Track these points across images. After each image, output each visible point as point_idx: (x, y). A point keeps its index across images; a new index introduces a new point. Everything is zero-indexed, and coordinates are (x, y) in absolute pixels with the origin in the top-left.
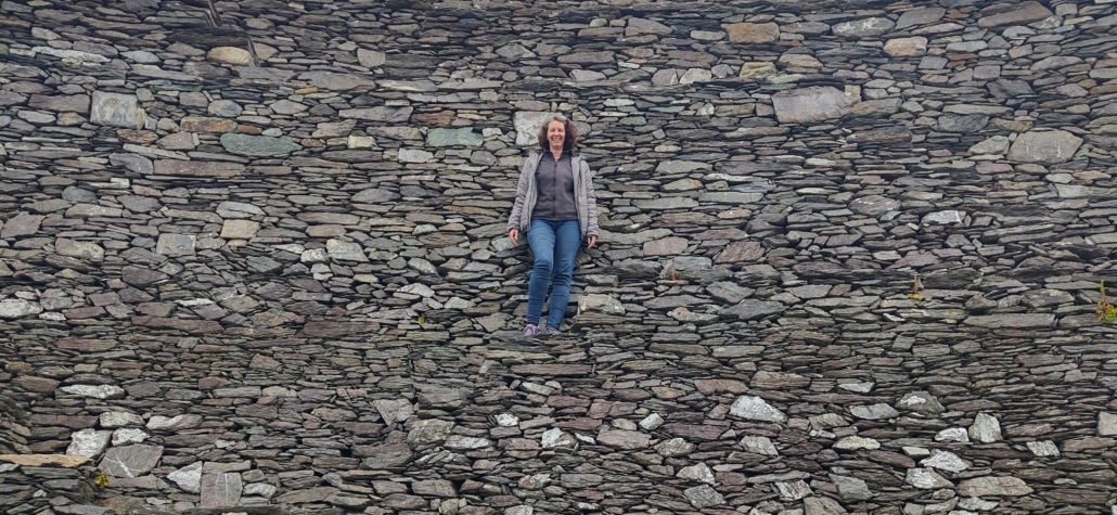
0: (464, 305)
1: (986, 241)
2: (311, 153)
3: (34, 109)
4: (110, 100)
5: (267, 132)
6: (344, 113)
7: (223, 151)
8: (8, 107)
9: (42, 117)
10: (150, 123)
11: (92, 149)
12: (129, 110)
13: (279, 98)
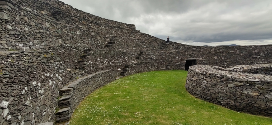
2: (63, 33)
3: (42, 24)
4: (47, 24)
5: (59, 30)
6: (65, 28)
7: (57, 32)
8: (40, 24)
9: (43, 26)
10: (51, 27)
11: (47, 31)
12: (49, 25)
13: (59, 25)
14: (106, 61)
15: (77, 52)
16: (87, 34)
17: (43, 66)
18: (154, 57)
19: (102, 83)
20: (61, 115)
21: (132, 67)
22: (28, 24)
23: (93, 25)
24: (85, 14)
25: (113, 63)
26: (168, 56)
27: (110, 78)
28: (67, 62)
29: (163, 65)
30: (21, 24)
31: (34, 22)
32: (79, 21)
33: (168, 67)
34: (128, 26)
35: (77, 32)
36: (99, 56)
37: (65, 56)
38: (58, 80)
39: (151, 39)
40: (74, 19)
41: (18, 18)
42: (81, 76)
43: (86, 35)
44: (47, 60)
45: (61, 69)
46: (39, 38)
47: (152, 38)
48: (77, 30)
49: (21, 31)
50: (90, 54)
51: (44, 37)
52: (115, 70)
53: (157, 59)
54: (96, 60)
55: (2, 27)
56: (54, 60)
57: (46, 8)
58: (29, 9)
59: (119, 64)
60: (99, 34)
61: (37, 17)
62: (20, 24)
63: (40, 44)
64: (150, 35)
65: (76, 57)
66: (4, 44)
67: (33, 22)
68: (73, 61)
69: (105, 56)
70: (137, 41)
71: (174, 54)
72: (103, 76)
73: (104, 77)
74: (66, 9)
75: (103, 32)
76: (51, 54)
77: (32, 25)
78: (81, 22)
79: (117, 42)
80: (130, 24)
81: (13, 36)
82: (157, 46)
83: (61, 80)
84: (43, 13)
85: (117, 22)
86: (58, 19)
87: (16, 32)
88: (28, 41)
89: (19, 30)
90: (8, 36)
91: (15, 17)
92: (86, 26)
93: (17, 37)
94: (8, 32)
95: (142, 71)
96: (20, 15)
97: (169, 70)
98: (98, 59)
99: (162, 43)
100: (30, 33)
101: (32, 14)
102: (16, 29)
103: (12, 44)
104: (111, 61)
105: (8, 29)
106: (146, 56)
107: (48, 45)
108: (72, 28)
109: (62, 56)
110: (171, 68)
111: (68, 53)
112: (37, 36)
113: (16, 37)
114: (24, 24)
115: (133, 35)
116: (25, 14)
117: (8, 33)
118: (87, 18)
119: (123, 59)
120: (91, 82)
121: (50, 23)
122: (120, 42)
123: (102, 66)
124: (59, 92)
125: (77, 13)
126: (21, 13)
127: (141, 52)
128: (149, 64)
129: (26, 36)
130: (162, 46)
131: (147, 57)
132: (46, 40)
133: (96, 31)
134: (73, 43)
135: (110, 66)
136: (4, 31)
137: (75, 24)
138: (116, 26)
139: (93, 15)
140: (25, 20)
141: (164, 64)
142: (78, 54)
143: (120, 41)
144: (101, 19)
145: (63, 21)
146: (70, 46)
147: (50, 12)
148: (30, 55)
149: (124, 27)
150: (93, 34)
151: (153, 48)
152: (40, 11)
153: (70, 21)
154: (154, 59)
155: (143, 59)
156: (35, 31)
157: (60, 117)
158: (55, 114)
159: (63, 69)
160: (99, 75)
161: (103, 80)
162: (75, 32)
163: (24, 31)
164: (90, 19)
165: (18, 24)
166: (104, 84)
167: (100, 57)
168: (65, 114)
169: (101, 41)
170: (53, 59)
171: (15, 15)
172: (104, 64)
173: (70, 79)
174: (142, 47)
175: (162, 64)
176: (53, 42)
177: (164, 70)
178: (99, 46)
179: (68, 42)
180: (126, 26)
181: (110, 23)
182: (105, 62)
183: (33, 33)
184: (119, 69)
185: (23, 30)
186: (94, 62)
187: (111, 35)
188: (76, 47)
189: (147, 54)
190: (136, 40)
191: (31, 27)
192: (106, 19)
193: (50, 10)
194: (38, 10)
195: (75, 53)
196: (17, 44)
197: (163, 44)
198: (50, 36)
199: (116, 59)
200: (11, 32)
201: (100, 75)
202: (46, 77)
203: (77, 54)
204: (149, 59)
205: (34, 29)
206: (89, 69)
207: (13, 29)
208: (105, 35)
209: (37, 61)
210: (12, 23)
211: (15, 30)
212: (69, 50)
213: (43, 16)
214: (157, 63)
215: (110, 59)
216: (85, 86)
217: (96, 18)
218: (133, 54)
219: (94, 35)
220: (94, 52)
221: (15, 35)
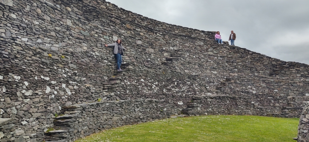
0: (110, 64)
1: (152, 63)
2: (91, 36)
3: (61, 21)
4: (69, 21)
5: (86, 31)
6: (94, 30)
7: (81, 33)
8: (58, 20)
9: (62, 23)
10: (73, 26)
11: (67, 30)
12: (71, 23)
13: (87, 25)
14: (156, 85)
15: (110, 65)
16: (129, 41)
17: (41, 66)
18: (253, 90)
19: (141, 118)
20: (52, 136)
21: (204, 102)
22: (39, 17)
23: (143, 30)
24: (134, 17)
25: (169, 90)
26: (285, 90)
27: (159, 112)
28: (91, 77)
29: (275, 107)
30: (31, 15)
31: (50, 17)
32: (121, 24)
33: (284, 110)
34: (206, 34)
35: (114, 37)
36: (144, 76)
37: (89, 68)
38: (63, 92)
39: (249, 57)
40: (114, 20)
41: (28, 8)
42: (106, 99)
43: (128, 44)
44: (52, 61)
45: (72, 80)
46: (52, 36)
47: (252, 55)
48: (114, 34)
49: (29, 24)
50: (129, 70)
51: (61, 37)
52: (172, 102)
53: (261, 94)
54: (138, 80)
55: (4, 14)
56: (65, 65)
57: (77, 6)
58: (50, 3)
59: (180, 94)
60: (151, 45)
61: (54, 11)
62: (29, 16)
63: (53, 44)
64: (247, 50)
65: (106, 73)
66: (2, 33)
67: (48, 16)
68: (101, 78)
69: (156, 77)
70: (221, 59)
71: (300, 87)
72: (145, 106)
73: (147, 108)
74: (106, 9)
75: (159, 42)
76: (60, 56)
77: (45, 20)
78: (125, 25)
79: (182, 59)
80: (211, 32)
81: (17, 27)
82: (262, 70)
83: (69, 94)
84: (69, 9)
85: (187, 28)
86: (89, 19)
87: (22, 23)
88: (36, 37)
89: (27, 21)
90: (9, 25)
91: (24, 6)
92: (131, 31)
93: (22, 29)
94: (10, 20)
95: (226, 112)
96: (32, 6)
97: (287, 117)
98: (142, 80)
99: (273, 66)
100: (41, 28)
101: (48, 7)
102: (23, 20)
103: (12, 35)
104: (165, 86)
105: (11, 18)
106: (237, 87)
107: (64, 48)
108: (106, 31)
109: (83, 67)
110: (290, 114)
111: (94, 65)
112: (50, 33)
113: (20, 29)
114: (34, 17)
115: (214, 49)
116: (38, 6)
117: (10, 22)
118: (138, 22)
119: (190, 87)
120: (120, 110)
121: (73, 21)
122: (188, 59)
123: (147, 92)
124: (62, 109)
125: (122, 14)
126: (33, 3)
127: (228, 80)
128: (241, 101)
129: (34, 31)
130: (274, 71)
131: (238, 89)
132: (64, 42)
133: (148, 40)
134: (105, 52)
135: (164, 94)
136: (6, 18)
137: (113, 28)
138: (184, 34)
139: (147, 18)
140: (37, 13)
141: (277, 105)
142: (110, 69)
143: (186, 58)
144: (159, 24)
145: (96, 22)
146: (99, 55)
147: (82, 10)
148: (24, 47)
149: (199, 36)
150: (139, 42)
151: (253, 72)
152: (65, 7)
153: (106, 22)
154: (253, 94)
155: (231, 91)
156: (49, 27)
157: (50, 139)
158: (45, 134)
159: (76, 81)
160: (137, 103)
161: (144, 113)
162: (110, 37)
163: (33, 24)
164: (141, 24)
165: (26, 15)
166: (145, 120)
167: (146, 76)
168: (57, 136)
169: (154, 55)
170: (62, 63)
171: (25, 4)
172: (151, 89)
173: (87, 98)
174: (230, 70)
175: (272, 105)
176: (74, 46)
177: (277, 116)
178: (148, 61)
179: (97, 49)
180: (202, 34)
181: (174, 30)
182: (154, 86)
183: (45, 29)
184: (180, 103)
185: (31, 23)
186: (134, 83)
187: (173, 47)
188: (109, 58)
189: (240, 84)
190: (219, 58)
191: (44, 21)
192: (168, 24)
193: (82, 8)
194: (62, 5)
195: (105, 66)
196: (20, 37)
197: (276, 68)
198: (71, 37)
199: (176, 84)
200: (15, 22)
201: (139, 104)
202: (43, 80)
203: (108, 68)
204: (243, 92)
205: (48, 25)
206: (123, 91)
207: (17, 19)
208: (162, 47)
209: (33, 57)
210: (19, 13)
211: (21, 21)
212: (97, 60)
213: (69, 13)
214: (260, 101)
215: (164, 83)
216: (106, 112)
217: (151, 22)
218: (210, 82)
219: (142, 45)
220: (136, 68)
221: (20, 27)
